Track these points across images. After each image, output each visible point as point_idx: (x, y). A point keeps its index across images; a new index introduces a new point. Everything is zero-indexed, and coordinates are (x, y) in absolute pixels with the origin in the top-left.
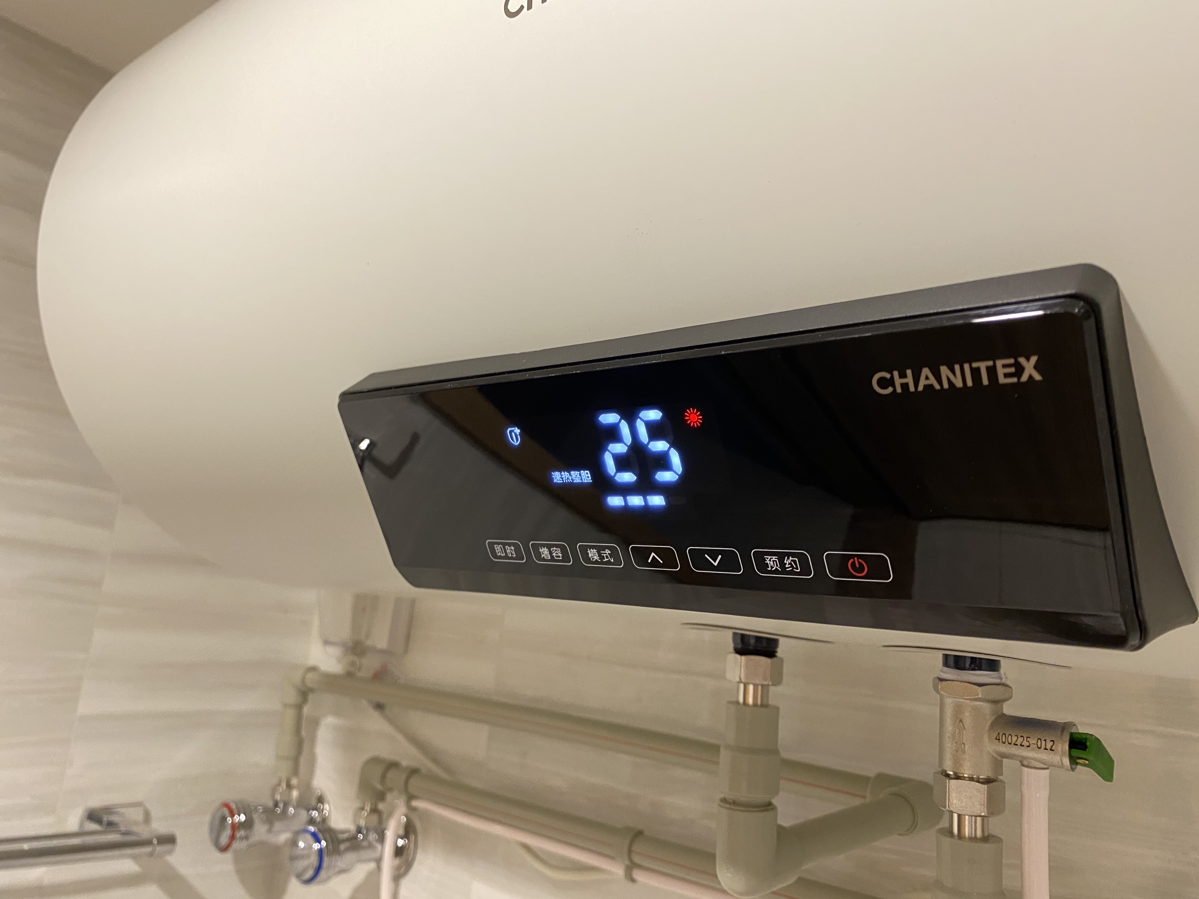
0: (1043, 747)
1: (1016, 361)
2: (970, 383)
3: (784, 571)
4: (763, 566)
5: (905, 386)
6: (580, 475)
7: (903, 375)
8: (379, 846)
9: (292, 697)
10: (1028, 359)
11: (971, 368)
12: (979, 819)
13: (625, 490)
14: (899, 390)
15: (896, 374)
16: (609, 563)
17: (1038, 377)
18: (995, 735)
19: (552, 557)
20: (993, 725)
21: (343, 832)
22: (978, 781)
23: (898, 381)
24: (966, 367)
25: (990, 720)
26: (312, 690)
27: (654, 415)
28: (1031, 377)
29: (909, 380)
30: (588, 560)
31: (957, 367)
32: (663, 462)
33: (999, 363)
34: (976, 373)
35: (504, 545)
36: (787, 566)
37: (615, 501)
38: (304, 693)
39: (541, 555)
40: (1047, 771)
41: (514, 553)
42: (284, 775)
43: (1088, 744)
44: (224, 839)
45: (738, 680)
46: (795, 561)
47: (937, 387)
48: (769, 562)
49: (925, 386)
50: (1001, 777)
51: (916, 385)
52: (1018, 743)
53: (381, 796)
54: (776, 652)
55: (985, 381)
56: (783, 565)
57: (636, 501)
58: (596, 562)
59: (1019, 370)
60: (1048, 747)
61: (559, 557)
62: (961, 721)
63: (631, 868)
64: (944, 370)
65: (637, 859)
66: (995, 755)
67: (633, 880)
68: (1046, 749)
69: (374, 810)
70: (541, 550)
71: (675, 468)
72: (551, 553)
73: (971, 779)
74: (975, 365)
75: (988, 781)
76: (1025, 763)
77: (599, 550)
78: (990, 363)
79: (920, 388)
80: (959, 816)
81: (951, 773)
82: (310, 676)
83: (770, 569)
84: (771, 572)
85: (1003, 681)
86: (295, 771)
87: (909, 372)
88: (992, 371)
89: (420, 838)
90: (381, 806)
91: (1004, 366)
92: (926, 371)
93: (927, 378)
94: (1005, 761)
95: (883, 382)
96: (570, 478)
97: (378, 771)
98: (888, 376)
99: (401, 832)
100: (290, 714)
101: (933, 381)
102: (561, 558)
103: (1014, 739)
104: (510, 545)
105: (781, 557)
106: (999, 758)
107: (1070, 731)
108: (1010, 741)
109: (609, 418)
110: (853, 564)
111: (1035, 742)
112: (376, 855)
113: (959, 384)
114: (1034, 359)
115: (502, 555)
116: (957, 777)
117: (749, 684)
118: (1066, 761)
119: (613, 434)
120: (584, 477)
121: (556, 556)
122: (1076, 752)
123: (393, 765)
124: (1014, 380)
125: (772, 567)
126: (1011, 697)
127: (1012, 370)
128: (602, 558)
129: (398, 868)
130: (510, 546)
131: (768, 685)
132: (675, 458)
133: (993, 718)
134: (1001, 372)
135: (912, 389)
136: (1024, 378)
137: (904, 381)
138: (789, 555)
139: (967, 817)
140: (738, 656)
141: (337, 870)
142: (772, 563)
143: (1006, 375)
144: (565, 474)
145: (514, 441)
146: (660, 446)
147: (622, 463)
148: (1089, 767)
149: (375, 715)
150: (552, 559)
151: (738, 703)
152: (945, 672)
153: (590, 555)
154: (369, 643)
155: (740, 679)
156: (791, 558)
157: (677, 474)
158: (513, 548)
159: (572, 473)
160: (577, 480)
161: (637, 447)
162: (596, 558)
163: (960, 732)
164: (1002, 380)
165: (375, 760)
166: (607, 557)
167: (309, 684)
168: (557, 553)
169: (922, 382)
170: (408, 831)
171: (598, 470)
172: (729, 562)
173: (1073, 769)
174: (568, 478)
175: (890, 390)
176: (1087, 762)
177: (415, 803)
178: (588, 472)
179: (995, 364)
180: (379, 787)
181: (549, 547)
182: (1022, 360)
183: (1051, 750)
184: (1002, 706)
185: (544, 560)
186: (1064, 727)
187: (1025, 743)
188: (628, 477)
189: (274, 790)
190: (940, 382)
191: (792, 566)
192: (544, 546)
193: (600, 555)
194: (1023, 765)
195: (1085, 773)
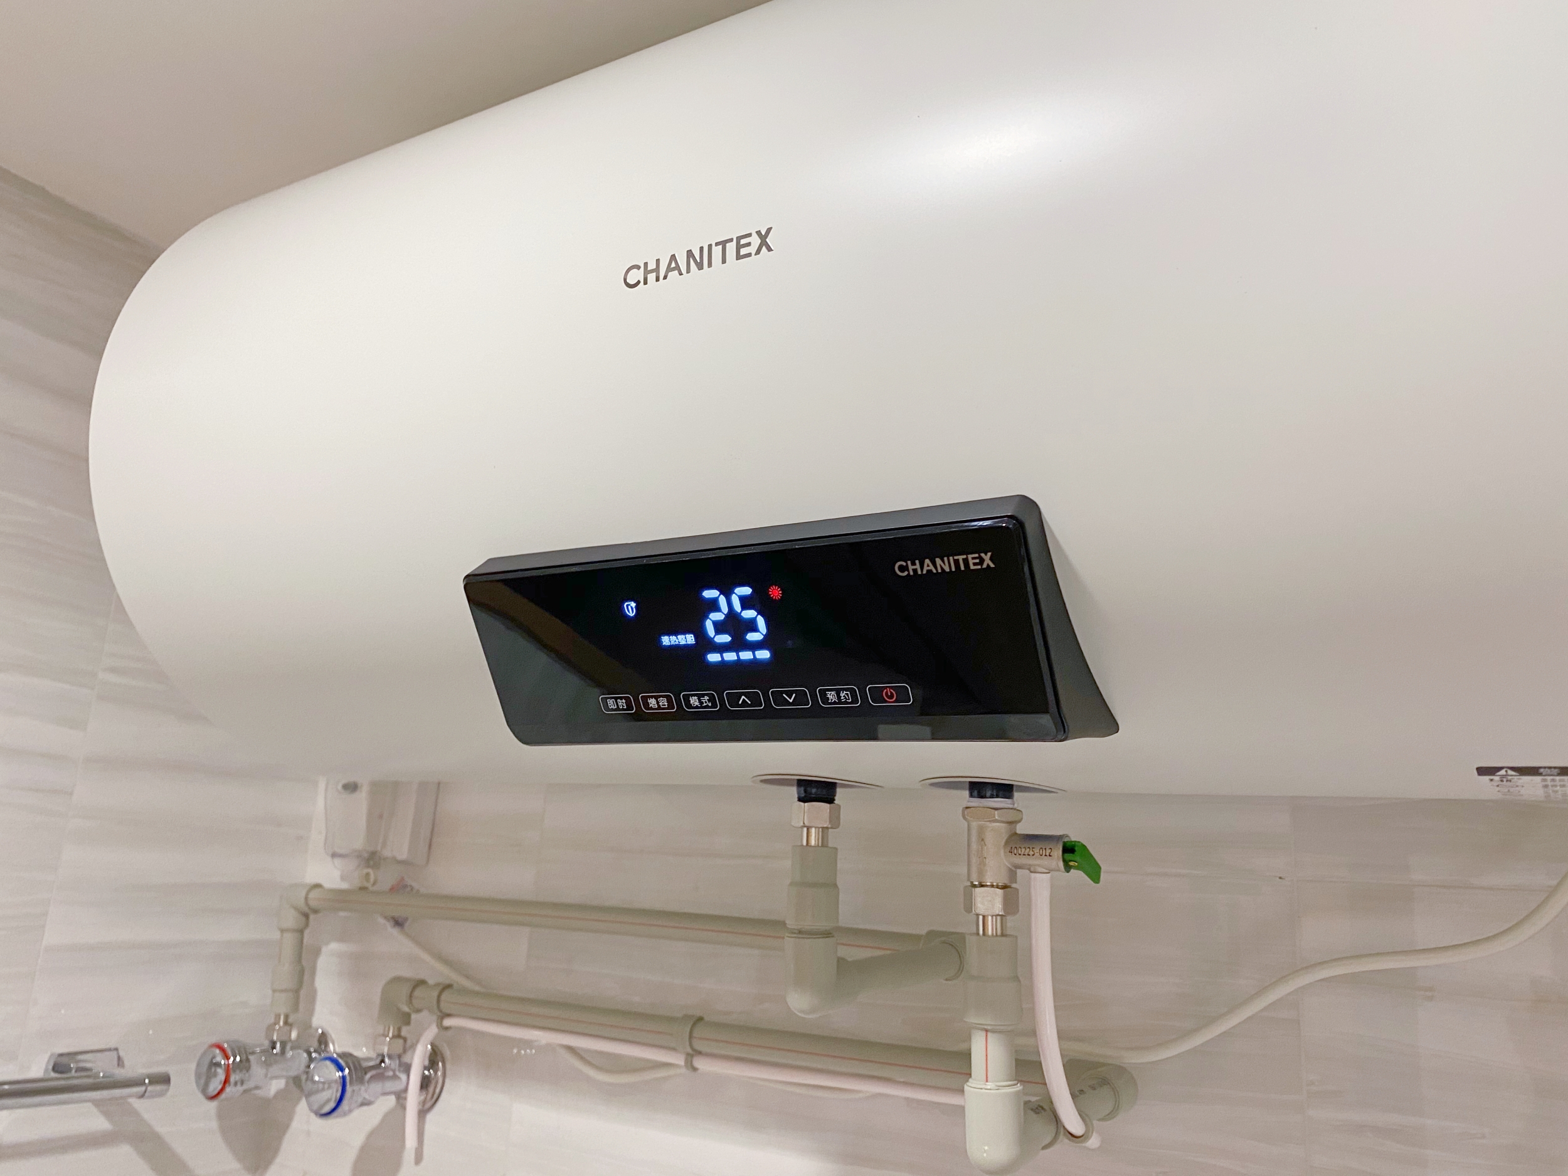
0: (1044, 854)
1: (979, 555)
2: (953, 569)
3: (840, 702)
4: (825, 700)
5: (915, 571)
6: (685, 638)
7: (913, 564)
8: (403, 1077)
9: (291, 919)
10: (986, 554)
11: (954, 560)
12: (999, 918)
13: (722, 648)
14: (912, 573)
15: (909, 562)
16: (707, 707)
17: (992, 565)
18: (1009, 848)
19: (659, 706)
20: (1007, 843)
21: (368, 1059)
22: (998, 887)
23: (911, 567)
24: (951, 558)
25: (1005, 837)
26: (316, 911)
27: (746, 591)
28: (988, 565)
29: (918, 566)
30: (689, 706)
31: (946, 559)
32: (752, 626)
33: (970, 556)
34: (957, 562)
35: (616, 699)
36: (842, 698)
37: (714, 658)
38: (306, 915)
39: (649, 705)
40: (1049, 875)
41: (625, 705)
42: (283, 1010)
43: (1076, 848)
44: (215, 1085)
45: (802, 824)
46: (847, 694)
47: (935, 571)
48: (829, 696)
49: (928, 571)
50: (1014, 885)
51: (922, 570)
52: (1026, 853)
53: (406, 1019)
54: (834, 800)
55: (962, 568)
56: (839, 697)
57: (730, 656)
58: (697, 707)
59: (982, 561)
60: (1047, 854)
61: (665, 705)
62: (983, 840)
63: (693, 1053)
64: (938, 561)
65: (698, 1045)
66: (1009, 866)
67: (695, 1069)
68: (1046, 855)
69: (398, 1036)
70: (649, 701)
71: (760, 630)
72: (658, 703)
73: (992, 886)
74: (956, 558)
75: (1004, 887)
76: (1032, 869)
77: (700, 696)
78: (965, 557)
79: (925, 572)
80: (984, 917)
81: (977, 883)
82: (313, 895)
83: (830, 701)
84: (831, 704)
85: (1016, 806)
86: (296, 1007)
87: (917, 562)
88: (966, 561)
89: (448, 1066)
90: (405, 1032)
91: (973, 558)
92: (927, 561)
93: (928, 566)
94: (1019, 871)
95: (902, 569)
96: (677, 641)
97: (405, 989)
98: (904, 564)
99: (427, 1063)
100: (290, 939)
101: (932, 567)
102: (666, 706)
103: (1023, 850)
104: (621, 698)
105: (838, 692)
106: (1013, 868)
107: (1063, 840)
108: (1020, 853)
109: (710, 594)
110: (887, 693)
111: (1038, 851)
112: (398, 1086)
113: (947, 570)
114: (989, 554)
115: (614, 708)
116: (982, 886)
117: (811, 827)
118: (1061, 864)
119: (714, 605)
120: (690, 639)
121: (663, 705)
122: (1068, 856)
123: (422, 983)
124: (979, 567)
125: (832, 700)
126: (1022, 819)
127: (977, 561)
128: (701, 703)
129: (424, 1102)
130: (621, 700)
131: (827, 828)
132: (761, 622)
133: (1007, 836)
134: (971, 562)
135: (919, 572)
136: (985, 566)
137: (914, 567)
138: (844, 690)
139: (990, 918)
140: (802, 804)
141: (360, 1100)
142: (831, 696)
143: (975, 564)
144: (673, 638)
145: (629, 612)
146: (749, 614)
147: (719, 628)
148: (1078, 869)
149: (395, 932)
150: (659, 708)
151: (802, 845)
152: (972, 802)
153: (691, 702)
154: (387, 853)
155: (804, 823)
156: (845, 692)
157: (763, 634)
158: (624, 701)
159: (679, 637)
160: (683, 642)
161: (732, 614)
162: (697, 703)
163: (982, 848)
164: (972, 567)
165: (397, 980)
166: (706, 702)
167: (312, 903)
168: (663, 702)
169: (926, 569)
170: (434, 1059)
171: (700, 634)
172: (801, 698)
173: (1068, 872)
174: (675, 641)
175: (906, 573)
176: (1076, 864)
177: (447, 1022)
178: (692, 635)
179: (967, 557)
180: (406, 1009)
181: (656, 698)
182: (983, 555)
183: (1050, 856)
184: (1016, 826)
185: (651, 709)
186: (1057, 838)
187: (1031, 853)
188: (725, 638)
189: (270, 1028)
190: (936, 568)
191: (846, 698)
192: (652, 697)
193: (700, 700)
194: (1031, 872)
195: (1077, 875)
